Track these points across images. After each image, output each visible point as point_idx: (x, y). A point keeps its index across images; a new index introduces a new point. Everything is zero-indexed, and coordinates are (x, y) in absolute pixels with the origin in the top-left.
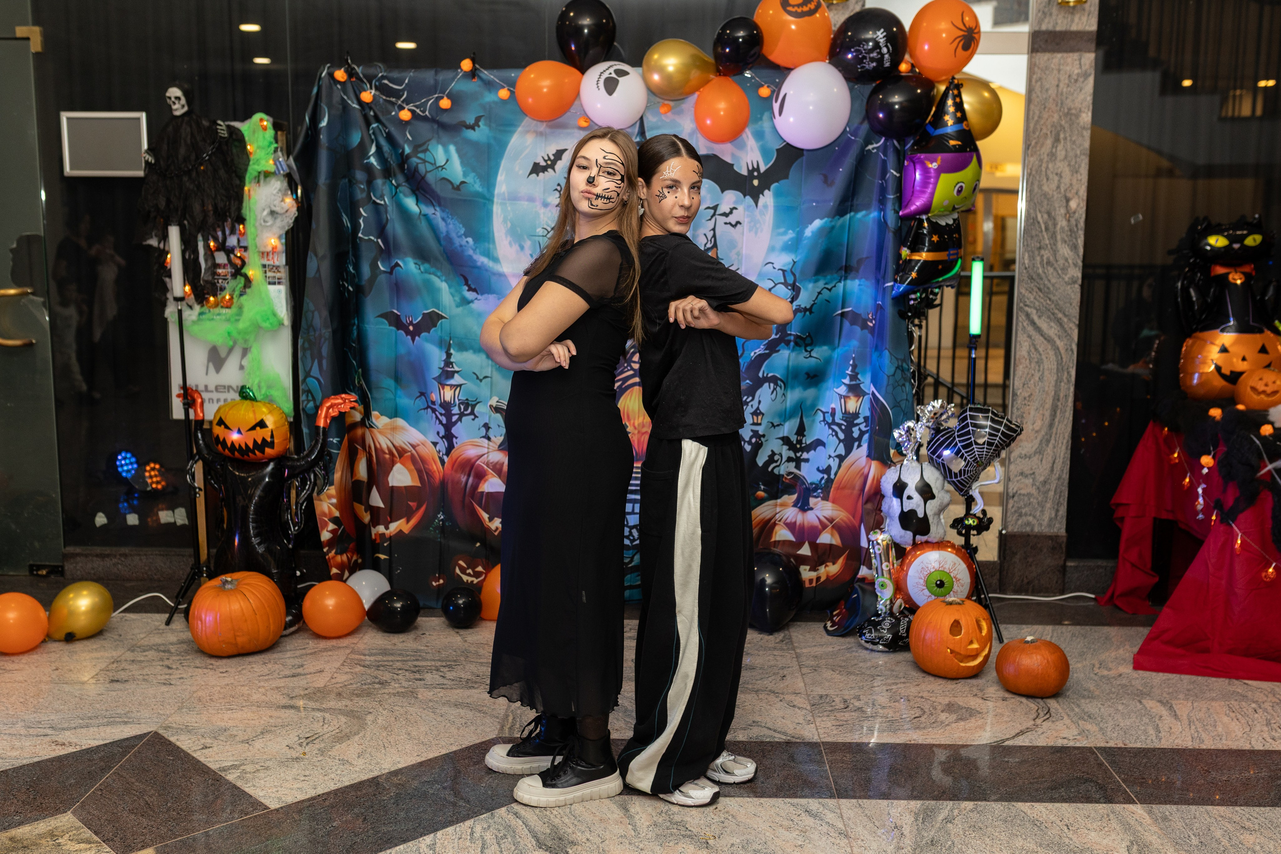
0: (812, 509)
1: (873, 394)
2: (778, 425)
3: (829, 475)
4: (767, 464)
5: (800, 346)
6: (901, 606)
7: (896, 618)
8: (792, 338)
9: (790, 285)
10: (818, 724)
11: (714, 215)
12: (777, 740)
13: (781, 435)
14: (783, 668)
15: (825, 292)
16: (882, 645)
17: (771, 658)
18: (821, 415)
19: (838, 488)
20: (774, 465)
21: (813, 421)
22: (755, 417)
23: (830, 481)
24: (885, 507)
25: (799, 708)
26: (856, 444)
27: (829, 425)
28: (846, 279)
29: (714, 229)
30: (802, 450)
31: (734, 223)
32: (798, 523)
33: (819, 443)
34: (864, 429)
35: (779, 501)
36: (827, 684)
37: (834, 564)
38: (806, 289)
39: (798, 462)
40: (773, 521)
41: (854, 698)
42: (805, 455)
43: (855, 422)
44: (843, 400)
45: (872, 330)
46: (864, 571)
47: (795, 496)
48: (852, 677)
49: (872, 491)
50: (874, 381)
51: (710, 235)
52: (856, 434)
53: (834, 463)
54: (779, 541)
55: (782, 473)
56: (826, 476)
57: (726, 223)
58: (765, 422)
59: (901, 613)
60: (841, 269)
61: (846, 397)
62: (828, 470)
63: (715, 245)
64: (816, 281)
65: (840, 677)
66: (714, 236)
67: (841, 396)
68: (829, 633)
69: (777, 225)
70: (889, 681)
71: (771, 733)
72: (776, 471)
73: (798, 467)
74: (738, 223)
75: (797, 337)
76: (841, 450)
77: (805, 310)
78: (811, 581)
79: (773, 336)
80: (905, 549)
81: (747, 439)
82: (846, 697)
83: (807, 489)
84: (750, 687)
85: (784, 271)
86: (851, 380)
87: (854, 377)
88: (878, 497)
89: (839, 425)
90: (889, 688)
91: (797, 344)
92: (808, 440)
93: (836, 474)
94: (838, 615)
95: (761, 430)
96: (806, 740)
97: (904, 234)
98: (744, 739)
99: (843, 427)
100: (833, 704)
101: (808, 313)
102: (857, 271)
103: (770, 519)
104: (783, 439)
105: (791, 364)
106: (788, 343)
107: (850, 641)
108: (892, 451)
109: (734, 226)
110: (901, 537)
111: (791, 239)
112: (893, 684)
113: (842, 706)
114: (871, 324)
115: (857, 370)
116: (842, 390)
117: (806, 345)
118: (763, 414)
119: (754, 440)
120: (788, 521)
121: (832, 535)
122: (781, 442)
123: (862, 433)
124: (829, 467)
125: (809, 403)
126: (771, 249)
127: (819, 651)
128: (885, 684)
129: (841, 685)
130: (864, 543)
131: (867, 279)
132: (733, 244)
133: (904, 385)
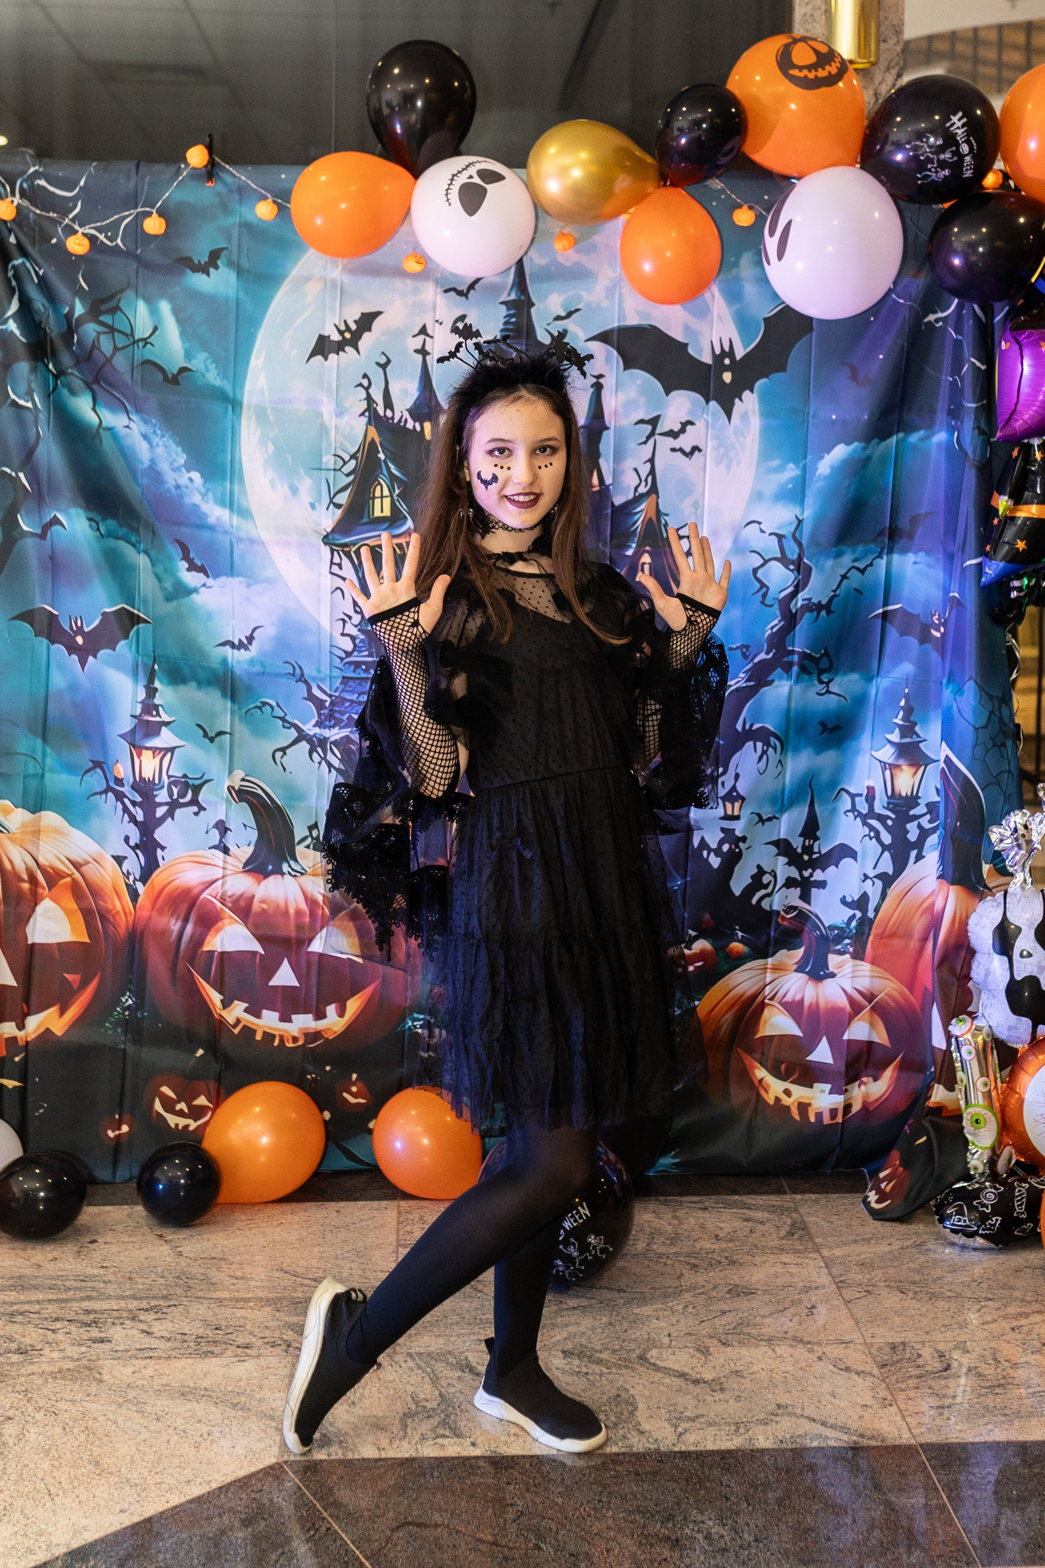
0: (833, 975)
1: (948, 760)
2: (769, 819)
3: (864, 910)
4: (750, 891)
5: (810, 673)
6: (1010, 1160)
7: (1003, 1183)
8: (796, 658)
9: (793, 562)
10: (902, 1407)
11: (652, 434)
12: (832, 1443)
13: (775, 838)
14: (806, 1290)
15: (855, 575)
16: (982, 1236)
17: (779, 1269)
18: (849, 799)
19: (881, 937)
20: (763, 892)
21: (834, 811)
22: (729, 805)
23: (865, 924)
24: (977, 972)
25: (858, 1373)
26: (914, 853)
27: (864, 818)
28: (890, 552)
29: (652, 460)
30: (814, 864)
31: (688, 449)
32: (807, 1003)
33: (846, 851)
34: (928, 826)
35: (770, 960)
36: (897, 1320)
37: (876, 1079)
38: (822, 570)
39: (806, 887)
40: (759, 999)
41: (956, 1347)
42: (818, 875)
43: (912, 813)
44: (888, 772)
45: (941, 645)
46: (939, 1094)
47: (800, 952)
48: (941, 1304)
49: (952, 941)
50: (947, 737)
51: (645, 470)
52: (913, 835)
53: (874, 890)
54: (771, 1037)
55: (775, 907)
56: (859, 914)
57: (673, 450)
58: (746, 814)
59: (1011, 1172)
60: (881, 533)
61: (893, 767)
62: (862, 902)
63: (654, 489)
64: (838, 555)
65: (918, 1305)
66: (652, 472)
67: (884, 765)
68: (877, 1215)
69: (765, 455)
70: (1012, 1310)
71: (819, 1429)
72: (765, 905)
73: (805, 897)
74: (696, 449)
75: (804, 656)
76: (887, 865)
77: (819, 607)
78: (833, 1112)
79: (762, 656)
80: (1016, 1051)
81: (714, 846)
82: (941, 1347)
83: (824, 938)
84: (754, 1332)
85: (780, 537)
86: (903, 736)
87: (908, 730)
88: (963, 953)
89: (882, 819)
90: (1015, 1323)
91: (804, 670)
92: (824, 847)
93: (877, 910)
94: (889, 1179)
95: (739, 828)
96: (889, 1442)
97: (997, 474)
98: (768, 1445)
99: (890, 822)
100: (920, 1361)
101: (823, 613)
102: (910, 536)
103: (755, 996)
104: (777, 843)
105: (793, 705)
106: (787, 668)
107: (918, 1230)
108: (986, 868)
109: (689, 455)
110: (1010, 1028)
111: (792, 480)
112: (1021, 1315)
113: (938, 1366)
114: (937, 634)
115: (912, 718)
116: (887, 754)
117: (821, 672)
118: (743, 799)
119: (726, 847)
120: (789, 998)
121: (872, 1025)
122: (774, 850)
123: (924, 834)
124: (864, 898)
125: (825, 777)
126: (757, 496)
127: (867, 1251)
128: (1005, 1317)
129: (925, 1321)
130: (938, 1041)
131: (928, 552)
132: (686, 488)
133: (1003, 745)
